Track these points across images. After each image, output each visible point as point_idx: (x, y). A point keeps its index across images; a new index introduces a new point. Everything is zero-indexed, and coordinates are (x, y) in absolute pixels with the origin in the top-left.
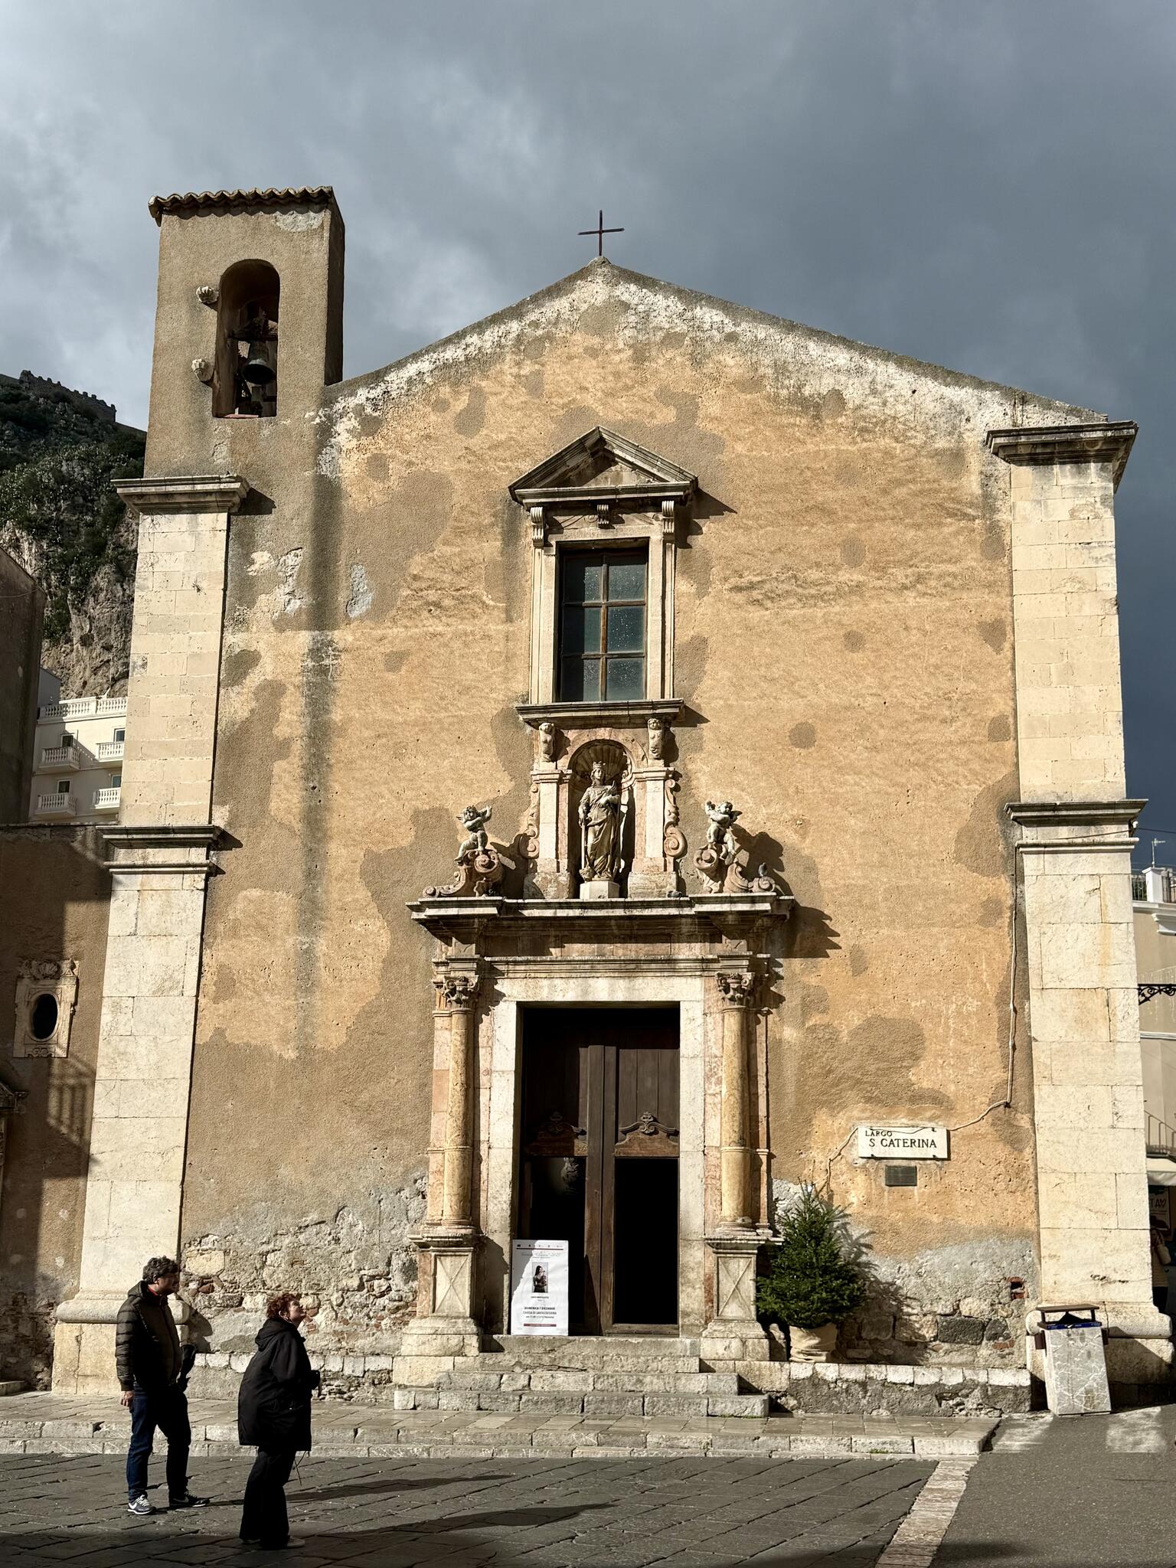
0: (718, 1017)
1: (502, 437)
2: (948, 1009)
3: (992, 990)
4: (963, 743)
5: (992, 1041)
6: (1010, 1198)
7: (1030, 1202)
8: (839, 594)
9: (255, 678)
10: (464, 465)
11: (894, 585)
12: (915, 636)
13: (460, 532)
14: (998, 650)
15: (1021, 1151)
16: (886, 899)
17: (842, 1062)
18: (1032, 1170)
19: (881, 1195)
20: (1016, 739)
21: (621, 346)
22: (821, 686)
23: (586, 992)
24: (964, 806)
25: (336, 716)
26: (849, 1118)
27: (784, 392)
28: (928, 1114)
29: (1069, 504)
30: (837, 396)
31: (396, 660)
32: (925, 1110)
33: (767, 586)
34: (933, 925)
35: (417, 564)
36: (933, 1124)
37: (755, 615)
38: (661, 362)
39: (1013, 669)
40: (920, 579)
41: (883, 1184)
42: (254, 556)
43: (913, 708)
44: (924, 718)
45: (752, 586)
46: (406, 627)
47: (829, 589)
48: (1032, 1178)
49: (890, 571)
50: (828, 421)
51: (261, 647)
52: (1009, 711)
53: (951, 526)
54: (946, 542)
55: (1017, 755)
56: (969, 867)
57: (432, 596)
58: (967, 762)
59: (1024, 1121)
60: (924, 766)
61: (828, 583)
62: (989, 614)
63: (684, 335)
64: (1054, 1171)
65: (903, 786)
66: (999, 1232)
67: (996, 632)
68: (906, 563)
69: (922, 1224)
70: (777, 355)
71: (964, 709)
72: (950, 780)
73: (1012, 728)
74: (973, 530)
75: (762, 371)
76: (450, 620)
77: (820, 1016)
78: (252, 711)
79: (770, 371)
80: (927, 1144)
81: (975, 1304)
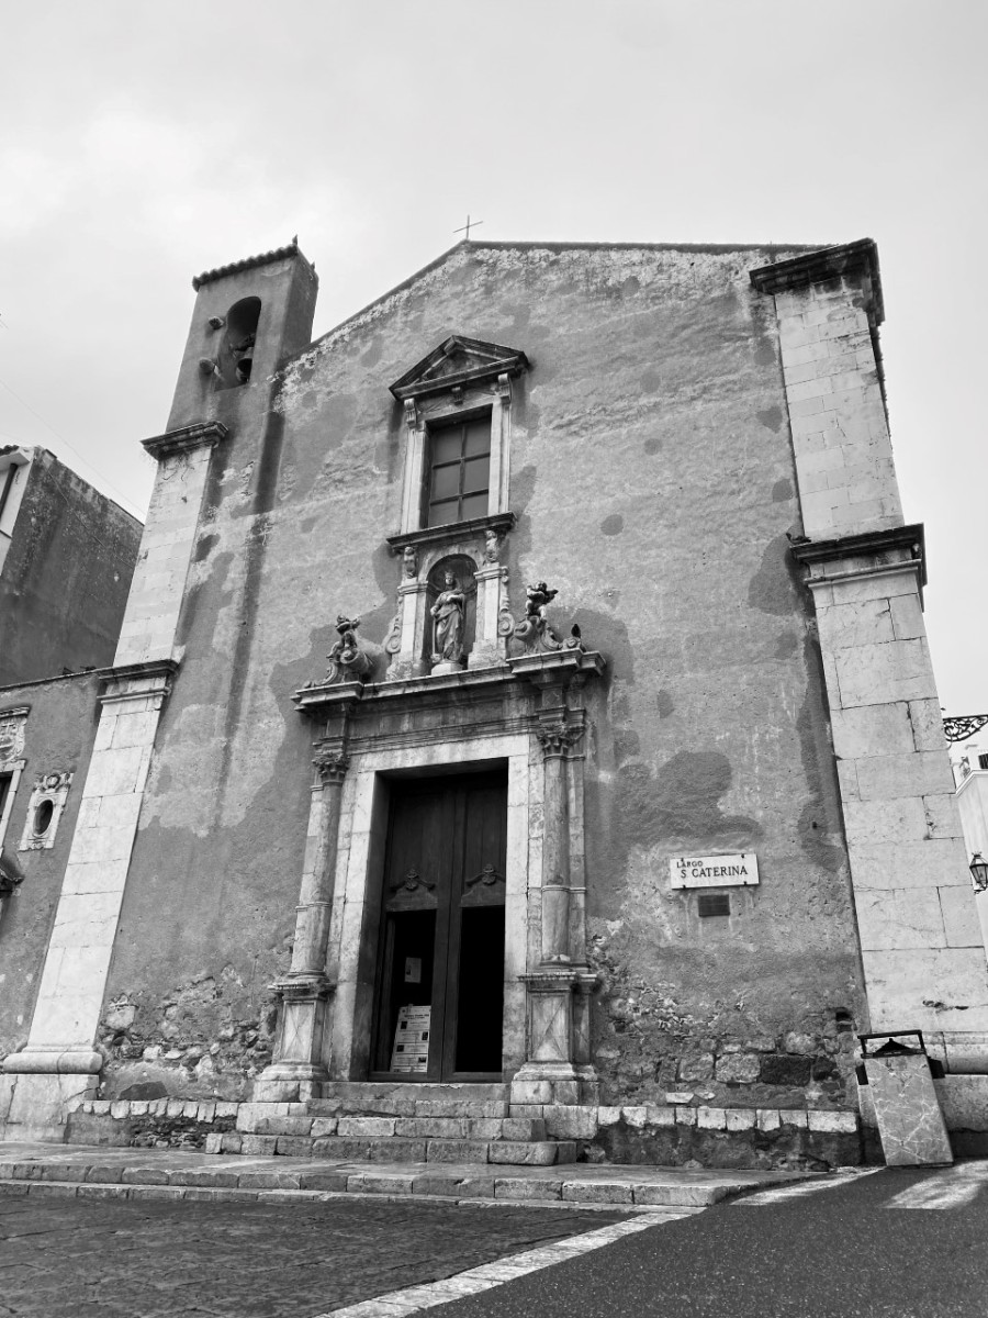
0: (541, 767)
1: (393, 362)
2: (751, 739)
3: (793, 716)
4: (751, 507)
5: (797, 765)
6: (827, 922)
7: (847, 924)
8: (640, 414)
9: (214, 553)
10: (366, 386)
11: (684, 399)
12: (703, 433)
13: (362, 429)
14: (776, 430)
15: (835, 871)
16: (688, 648)
17: (653, 798)
18: (847, 891)
19: (695, 928)
20: (798, 496)
21: (476, 286)
22: (627, 485)
23: (431, 757)
24: (755, 559)
25: (266, 569)
26: (662, 852)
27: (593, 288)
28: (739, 841)
29: (827, 311)
30: (634, 281)
31: (308, 525)
32: (735, 837)
33: (582, 421)
34: (733, 664)
35: (330, 457)
36: (743, 851)
37: (574, 442)
38: (504, 289)
39: (791, 442)
40: (705, 390)
41: (697, 916)
42: (224, 472)
43: (705, 488)
44: (716, 493)
45: (570, 423)
46: (318, 500)
47: (631, 412)
48: (849, 898)
49: (681, 389)
50: (627, 298)
51: (221, 532)
52: (789, 475)
53: (727, 347)
54: (725, 359)
55: (800, 509)
56: (763, 609)
57: (338, 475)
58: (755, 522)
59: (835, 840)
60: (716, 532)
61: (631, 408)
62: (766, 405)
63: (520, 269)
64: (870, 889)
65: (699, 551)
66: (818, 958)
67: (774, 417)
68: (694, 381)
69: (737, 954)
70: (587, 266)
71: (750, 481)
72: (741, 539)
73: (794, 488)
74: (748, 347)
75: (576, 278)
76: (350, 490)
77: (632, 757)
78: (210, 576)
79: (582, 277)
80: (736, 870)
81: (799, 1039)
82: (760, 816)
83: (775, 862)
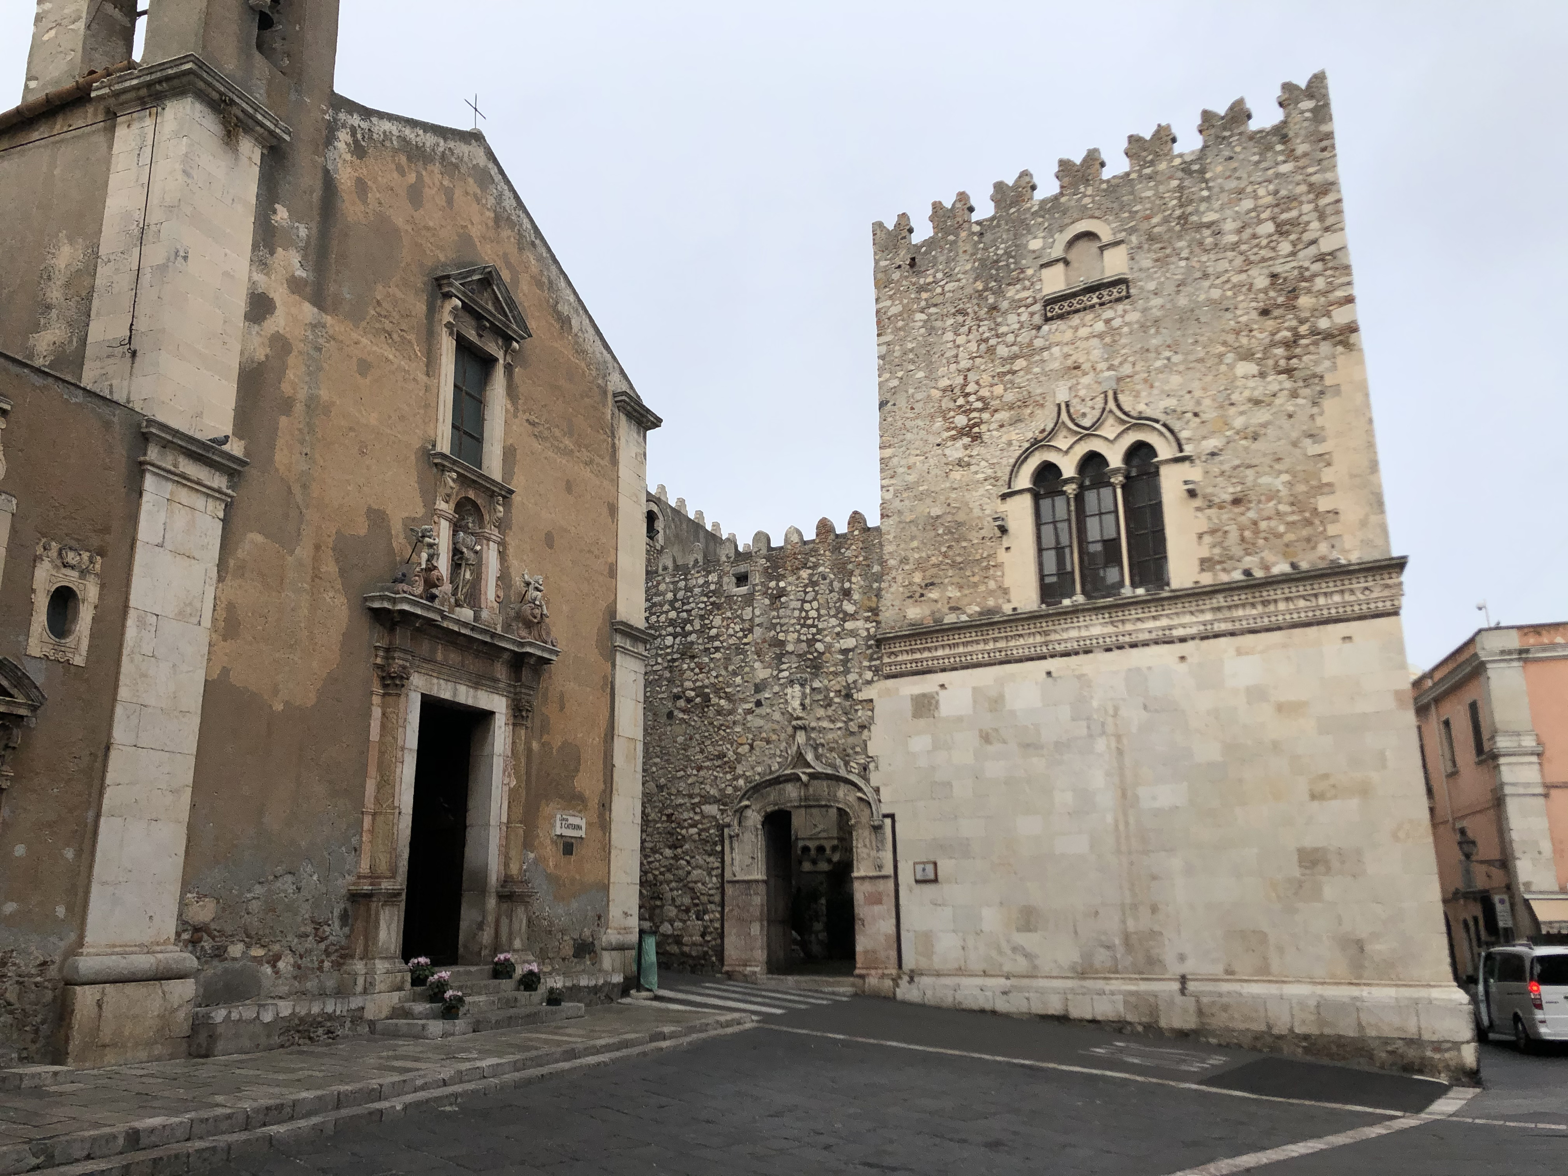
0: (510, 727)
1: (432, 224)
2: (589, 742)
3: (603, 732)
4: (600, 573)
5: (601, 764)
6: (601, 864)
7: (608, 867)
8: (565, 452)
9: (271, 325)
10: (410, 229)
11: (583, 459)
12: (589, 497)
13: (405, 283)
14: (613, 522)
15: (606, 834)
17: (553, 768)
18: (609, 846)
20: (616, 579)
21: (489, 206)
22: (557, 510)
23: (455, 695)
24: (600, 614)
25: (324, 395)
26: (554, 809)
28: (580, 809)
30: (569, 321)
32: (579, 805)
33: (540, 428)
34: (587, 686)
35: (380, 292)
36: (581, 815)
37: (535, 445)
38: (505, 234)
39: (617, 535)
40: (591, 461)
41: (562, 854)
42: (277, 206)
43: (586, 542)
44: (589, 551)
45: (534, 424)
46: (371, 342)
47: (562, 446)
48: (609, 851)
49: (582, 449)
50: (566, 333)
51: (277, 298)
52: (615, 561)
53: (602, 435)
54: (600, 444)
55: (616, 589)
56: (599, 652)
57: (387, 325)
58: (601, 586)
59: (608, 816)
60: (588, 582)
61: (562, 442)
62: (611, 498)
64: (615, 847)
65: (581, 591)
66: (597, 885)
67: (613, 511)
68: (587, 448)
69: (573, 880)
70: (549, 273)
71: (602, 552)
72: (596, 595)
73: (616, 572)
74: (609, 444)
75: (544, 278)
76: (397, 353)
77: (547, 736)
78: (266, 356)
79: (546, 281)
80: (579, 827)
81: (587, 932)
82: (587, 793)
83: (589, 824)
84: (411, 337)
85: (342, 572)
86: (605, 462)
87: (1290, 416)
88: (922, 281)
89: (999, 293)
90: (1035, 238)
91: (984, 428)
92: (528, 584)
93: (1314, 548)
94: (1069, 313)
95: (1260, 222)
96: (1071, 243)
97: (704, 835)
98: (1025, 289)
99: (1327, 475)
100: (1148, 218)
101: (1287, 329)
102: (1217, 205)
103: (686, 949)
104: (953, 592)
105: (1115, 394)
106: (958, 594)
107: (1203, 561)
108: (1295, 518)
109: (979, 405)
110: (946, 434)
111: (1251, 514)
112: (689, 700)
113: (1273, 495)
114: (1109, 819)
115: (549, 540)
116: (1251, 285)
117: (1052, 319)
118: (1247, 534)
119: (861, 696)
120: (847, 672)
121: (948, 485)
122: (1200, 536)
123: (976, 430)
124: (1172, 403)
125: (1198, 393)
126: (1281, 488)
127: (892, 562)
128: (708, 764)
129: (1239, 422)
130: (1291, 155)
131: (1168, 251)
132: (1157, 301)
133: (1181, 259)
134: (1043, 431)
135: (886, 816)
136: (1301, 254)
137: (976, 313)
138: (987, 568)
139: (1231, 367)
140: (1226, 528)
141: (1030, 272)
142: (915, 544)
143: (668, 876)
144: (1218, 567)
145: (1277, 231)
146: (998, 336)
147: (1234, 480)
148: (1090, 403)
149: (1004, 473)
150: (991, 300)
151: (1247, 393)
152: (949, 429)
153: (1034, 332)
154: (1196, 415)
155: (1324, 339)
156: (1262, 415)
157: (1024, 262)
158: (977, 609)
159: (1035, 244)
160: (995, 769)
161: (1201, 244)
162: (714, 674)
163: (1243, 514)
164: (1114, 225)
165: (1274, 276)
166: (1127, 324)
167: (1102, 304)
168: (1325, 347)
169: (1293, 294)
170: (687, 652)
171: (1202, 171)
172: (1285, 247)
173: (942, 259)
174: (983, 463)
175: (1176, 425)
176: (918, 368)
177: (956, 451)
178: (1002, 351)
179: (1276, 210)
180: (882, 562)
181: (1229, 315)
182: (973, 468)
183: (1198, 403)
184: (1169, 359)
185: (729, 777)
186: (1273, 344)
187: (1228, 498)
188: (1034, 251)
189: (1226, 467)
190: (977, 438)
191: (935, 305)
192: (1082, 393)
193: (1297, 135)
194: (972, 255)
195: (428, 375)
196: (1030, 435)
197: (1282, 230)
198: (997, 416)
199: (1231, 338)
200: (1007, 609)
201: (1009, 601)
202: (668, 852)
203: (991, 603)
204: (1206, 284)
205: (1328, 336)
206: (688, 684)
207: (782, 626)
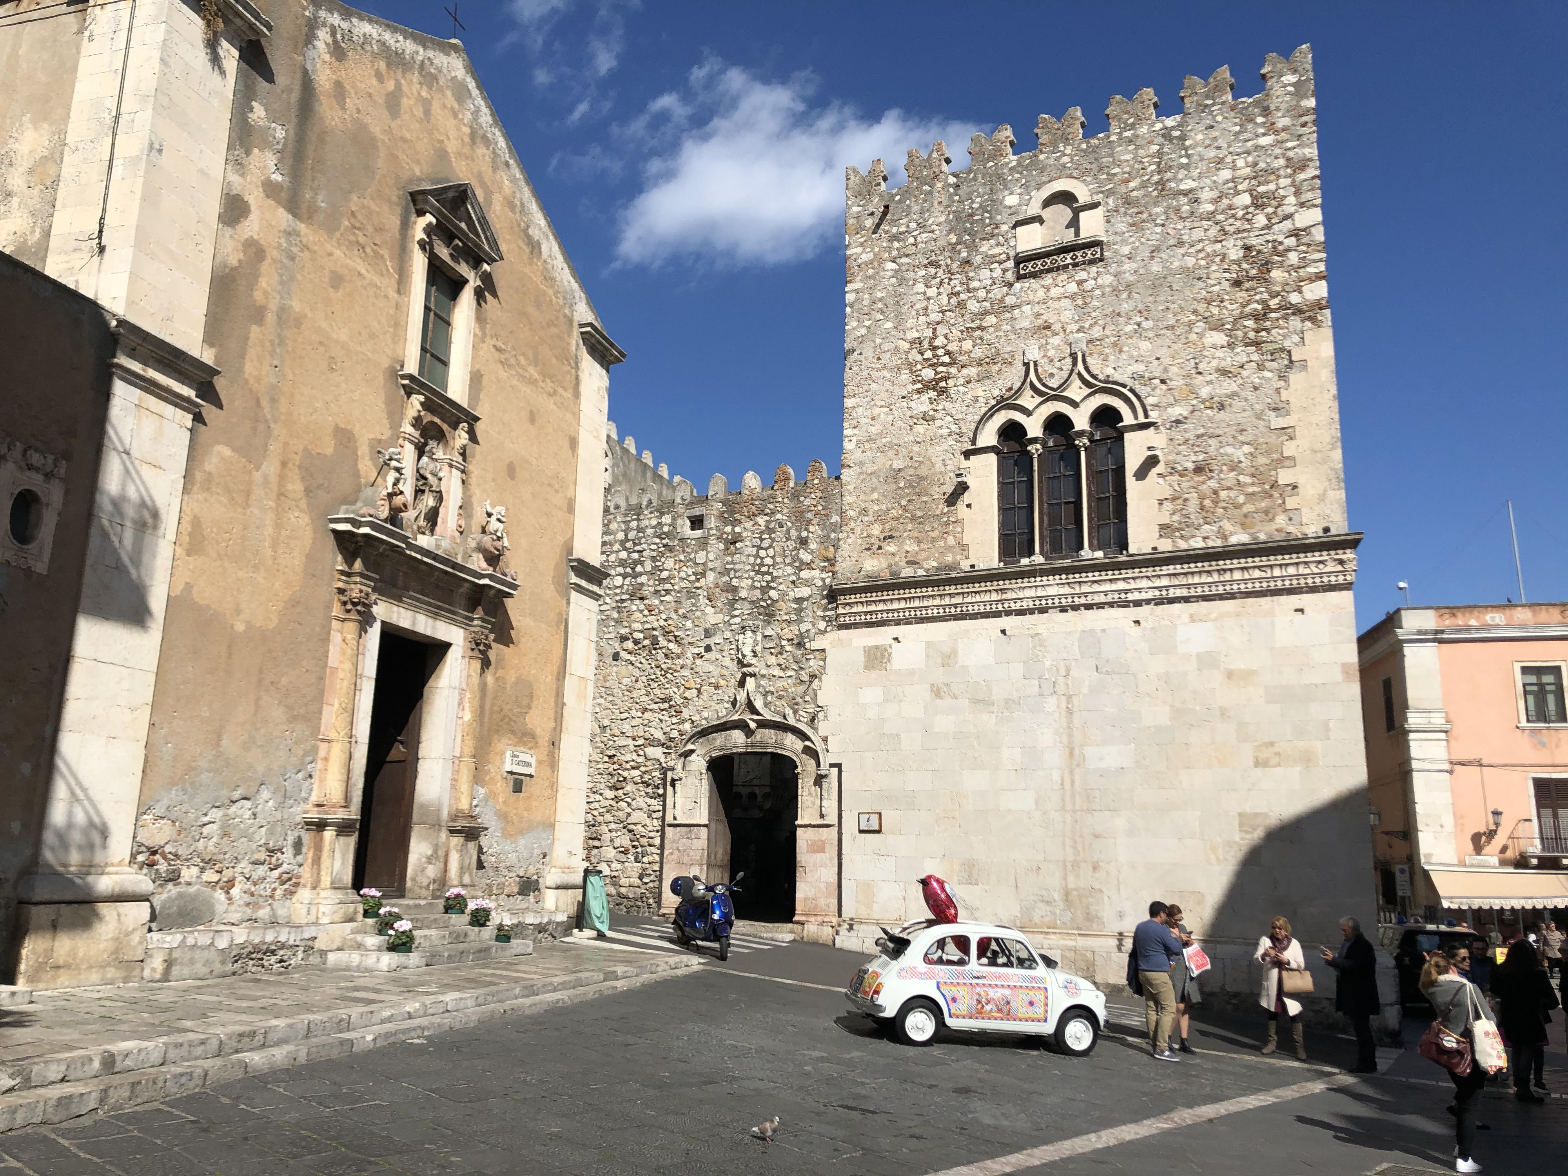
0: (467, 660)
2: (542, 678)
3: (556, 670)
4: (559, 508)
6: (549, 802)
7: (554, 805)
8: (529, 381)
9: (245, 229)
10: (387, 139)
11: (547, 389)
12: (551, 429)
13: (380, 195)
14: (573, 456)
15: (554, 773)
17: (506, 704)
18: (556, 785)
19: (509, 797)
20: (574, 515)
21: (466, 121)
22: (520, 440)
24: (558, 549)
25: (296, 306)
26: (505, 743)
27: (522, 224)
28: (530, 745)
30: (539, 246)
32: (530, 742)
33: (507, 355)
35: (355, 202)
36: (532, 752)
37: (501, 372)
38: (480, 152)
39: (576, 470)
40: (555, 392)
41: (512, 790)
42: (254, 104)
43: (547, 475)
44: (550, 484)
45: (501, 350)
46: (345, 254)
47: (527, 375)
48: (556, 789)
49: (546, 379)
50: (535, 260)
51: (252, 201)
52: (573, 496)
53: (566, 367)
54: (564, 376)
55: (574, 524)
56: (556, 589)
57: (361, 238)
58: (560, 521)
59: (557, 754)
60: (547, 516)
61: (527, 371)
62: (572, 432)
63: (490, 143)
64: (562, 786)
65: (540, 525)
66: (543, 823)
67: (573, 444)
68: (552, 379)
69: (521, 818)
70: (522, 196)
71: (561, 487)
72: (555, 529)
73: (574, 508)
74: (572, 376)
75: (516, 200)
76: (369, 268)
77: (501, 670)
78: (239, 262)
79: (518, 204)
80: (530, 765)
81: (532, 870)
82: (538, 731)
83: (540, 762)
84: (384, 252)
85: (308, 491)
86: (568, 395)
87: (1256, 389)
88: (894, 230)
89: (972, 247)
90: (1011, 194)
91: (951, 382)
92: (489, 515)
93: (1272, 520)
94: (1041, 272)
95: (1237, 193)
96: (1047, 203)
97: (647, 777)
98: (998, 244)
99: (1289, 449)
100: (1128, 181)
101: (1258, 302)
102: (1195, 173)
103: (623, 890)
104: (911, 546)
105: (1084, 356)
106: (917, 548)
107: (1163, 527)
108: (1256, 489)
109: (947, 359)
110: (911, 387)
111: (1212, 484)
112: (636, 642)
113: (1234, 467)
114: (1056, 777)
115: (511, 471)
116: (1224, 256)
117: (1024, 277)
118: (1207, 503)
119: (814, 645)
120: (800, 620)
121: (912, 438)
122: (1161, 502)
123: (943, 384)
124: (1140, 368)
125: (1166, 361)
126: (1243, 459)
127: (851, 513)
128: (655, 706)
129: (1205, 392)
130: (1271, 128)
131: (1144, 216)
132: (1128, 266)
133: (1156, 225)
134: (1011, 389)
135: (832, 765)
136: (1276, 228)
137: (947, 266)
138: (947, 524)
139: (1201, 335)
140: (1186, 496)
141: (1004, 228)
142: (875, 496)
143: (608, 817)
144: (1177, 534)
145: (1253, 203)
146: (969, 291)
147: (1197, 449)
148: (1058, 364)
149: (968, 429)
150: (964, 254)
151: (1214, 363)
152: (914, 382)
153: (1005, 288)
154: (1163, 381)
155: (1293, 314)
156: (1229, 386)
157: (999, 217)
158: (935, 564)
159: (1011, 200)
160: (944, 723)
161: (1178, 211)
162: (664, 616)
163: (1203, 483)
164: (1091, 186)
165: (1247, 248)
166: (1099, 287)
167: (1075, 265)
168: (1295, 322)
169: (1266, 267)
170: (636, 594)
171: (1183, 138)
172: (1261, 220)
173: (916, 208)
174: (948, 418)
175: (1142, 390)
176: (887, 319)
177: (922, 404)
178: (973, 306)
179: (1254, 182)
180: (842, 513)
181: (1200, 284)
182: (938, 423)
183: (1166, 370)
184: (1139, 325)
185: (675, 720)
186: (1243, 316)
187: (1191, 466)
188: (1010, 207)
189: (1190, 435)
190: (943, 392)
191: (907, 256)
192: (1051, 353)
193: (1278, 109)
194: (947, 207)
195: (399, 292)
196: (996, 392)
197: (1259, 202)
198: (965, 371)
199: (1201, 307)
200: (965, 565)
201: (967, 558)
202: (610, 794)
203: (949, 559)
204: (1182, 251)
205: (1298, 311)
206: (637, 626)
207: (736, 571)
